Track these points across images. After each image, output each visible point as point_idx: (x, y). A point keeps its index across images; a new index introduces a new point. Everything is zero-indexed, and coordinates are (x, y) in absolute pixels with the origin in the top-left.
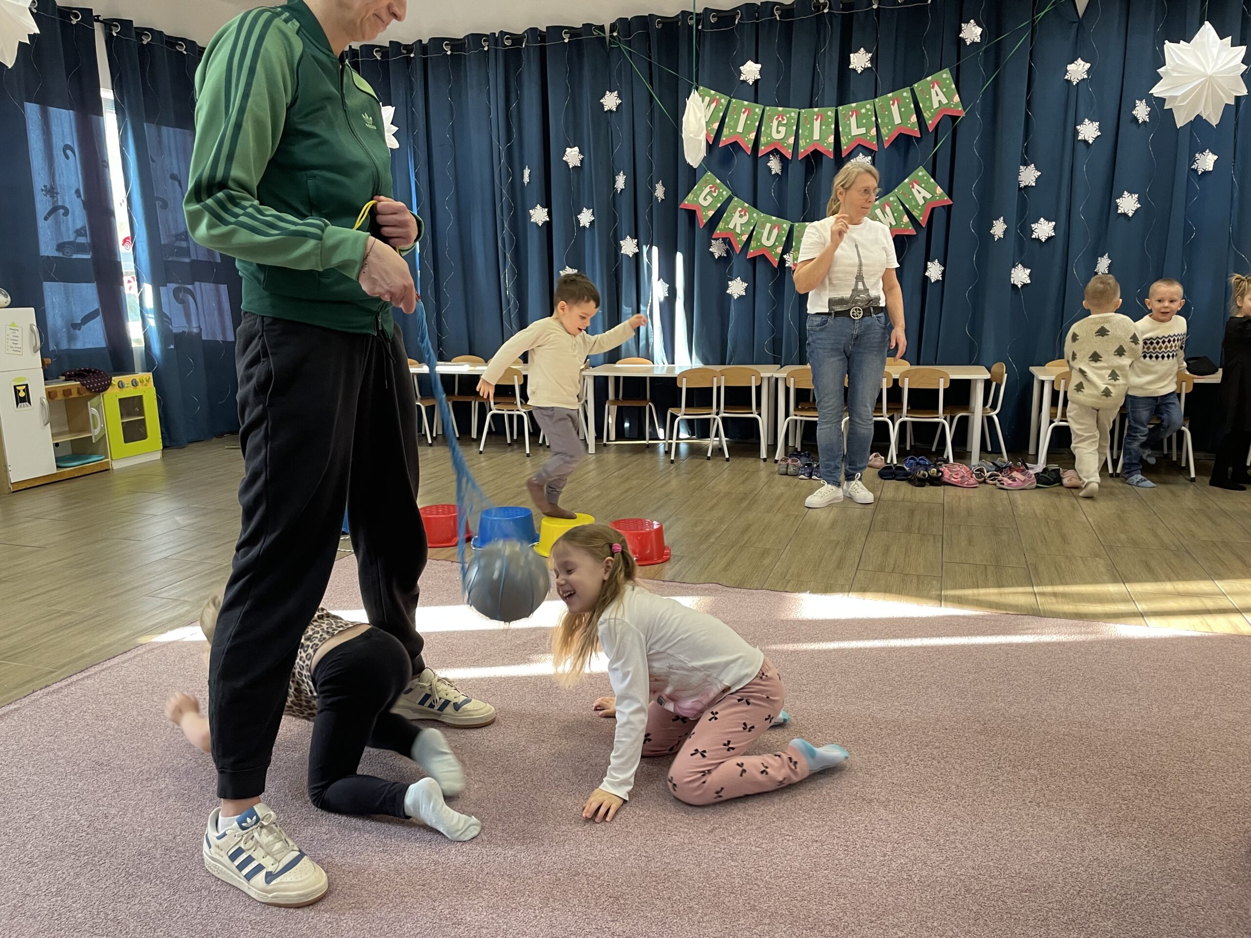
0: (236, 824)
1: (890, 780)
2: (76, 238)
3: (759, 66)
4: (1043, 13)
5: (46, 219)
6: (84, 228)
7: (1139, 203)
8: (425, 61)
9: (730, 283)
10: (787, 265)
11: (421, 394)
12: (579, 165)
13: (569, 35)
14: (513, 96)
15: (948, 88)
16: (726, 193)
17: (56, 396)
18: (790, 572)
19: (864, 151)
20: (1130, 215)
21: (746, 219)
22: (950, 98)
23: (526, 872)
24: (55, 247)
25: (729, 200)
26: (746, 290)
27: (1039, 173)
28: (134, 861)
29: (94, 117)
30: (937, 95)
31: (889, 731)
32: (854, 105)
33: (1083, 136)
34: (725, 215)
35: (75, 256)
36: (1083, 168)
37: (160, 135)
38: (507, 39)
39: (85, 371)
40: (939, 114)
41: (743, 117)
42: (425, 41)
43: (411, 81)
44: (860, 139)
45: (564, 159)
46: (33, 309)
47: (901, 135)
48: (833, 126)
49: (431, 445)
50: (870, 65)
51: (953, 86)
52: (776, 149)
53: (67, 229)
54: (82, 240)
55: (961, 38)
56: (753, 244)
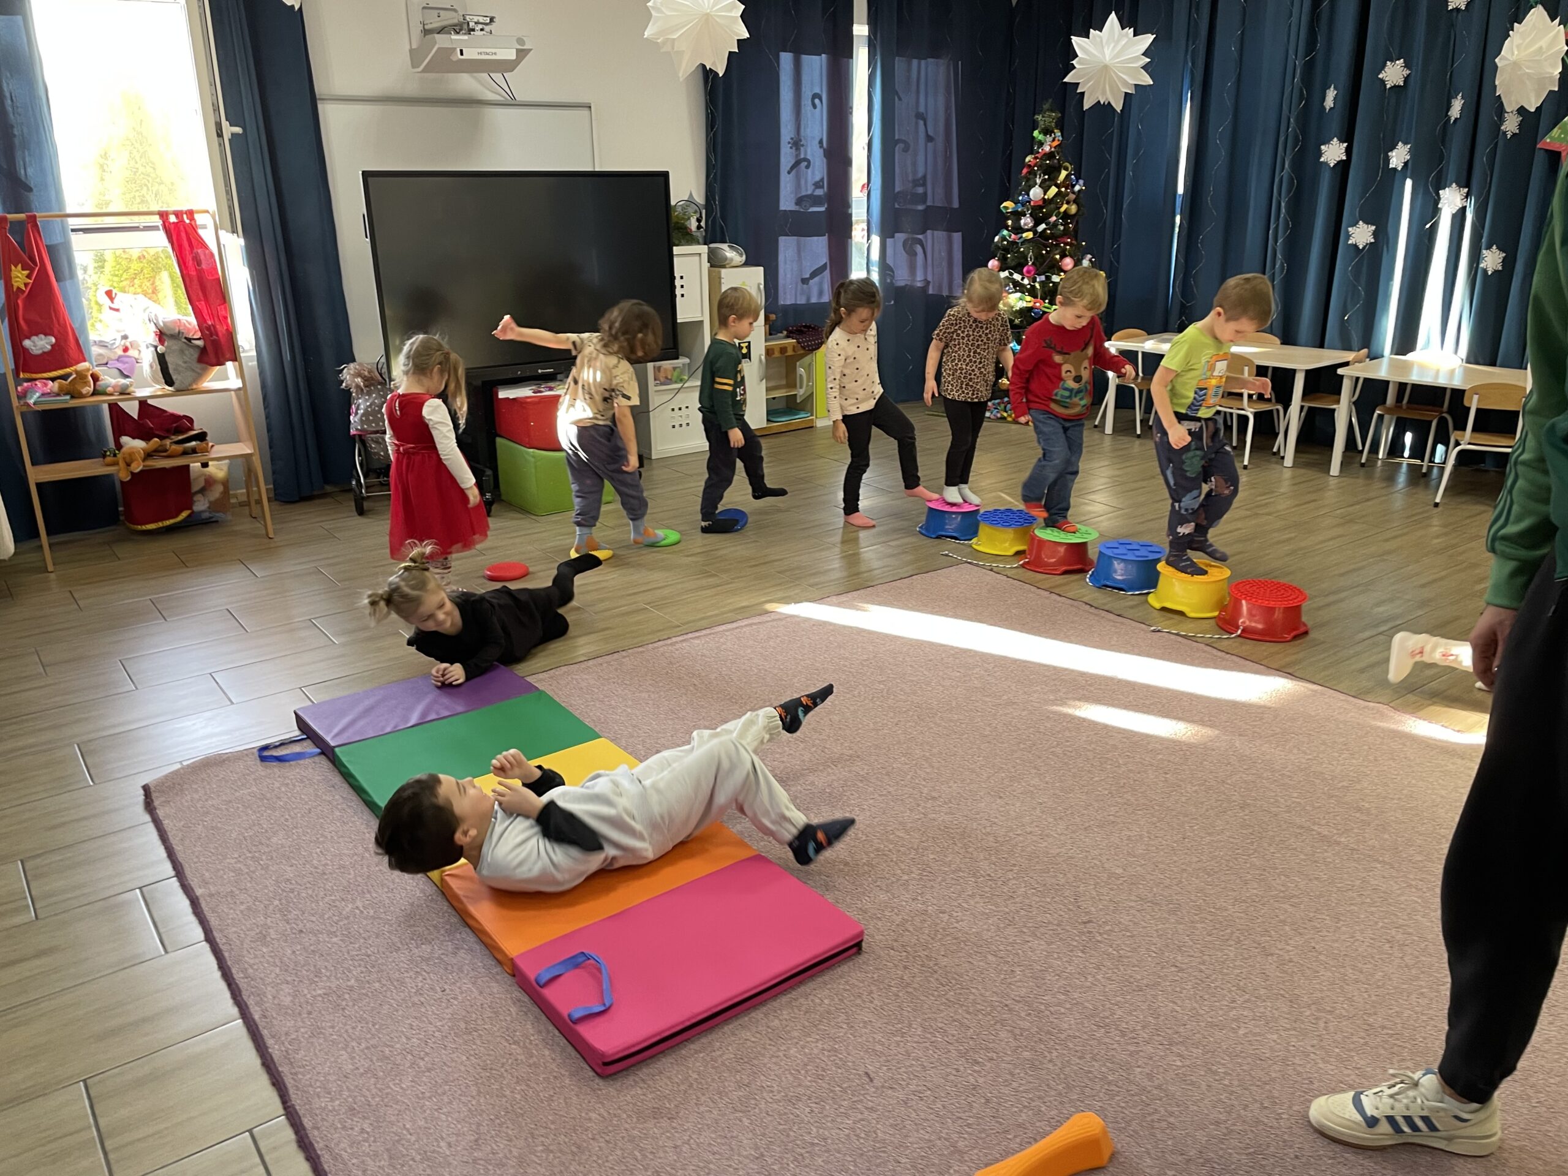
2: (814, 191)
5: (789, 173)
6: (822, 180)
12: (1402, 84)
17: (773, 354)
24: (794, 201)
29: (846, 60)
35: (811, 210)
37: (909, 70)
39: (805, 327)
45: (1380, 77)
46: (762, 268)
53: (806, 182)
54: (819, 192)
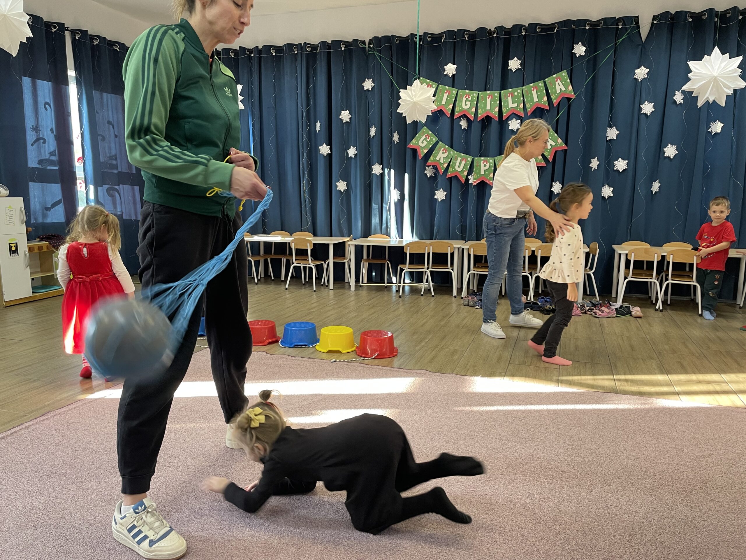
0: (132, 510)
1: (527, 491)
2: (50, 157)
3: (455, 66)
4: (621, 40)
5: (32, 145)
6: (54, 151)
7: (677, 151)
8: (260, 59)
9: (436, 192)
10: (470, 182)
11: (252, 253)
12: (349, 121)
13: (344, 46)
14: (311, 80)
15: (566, 81)
16: (435, 139)
17: (34, 250)
18: (469, 364)
19: (516, 117)
20: (672, 158)
21: (446, 154)
22: (567, 88)
23: (307, 543)
24: (37, 162)
25: (437, 143)
26: (446, 196)
27: (618, 132)
28: (70, 531)
29: (64, 86)
30: (559, 85)
31: (527, 461)
32: (510, 90)
33: (644, 111)
34: (434, 152)
35: (48, 168)
36: (644, 129)
37: (102, 98)
38: (308, 47)
39: (52, 235)
40: (560, 97)
41: (446, 95)
42: (260, 47)
43: (251, 69)
44: (514, 110)
45: (340, 117)
46: (22, 198)
47: (538, 108)
48: (498, 102)
49: (257, 284)
50: (520, 67)
51: (569, 80)
52: (464, 115)
53: (45, 151)
54: (53, 158)
55: (573, 53)
56: (450, 169)
